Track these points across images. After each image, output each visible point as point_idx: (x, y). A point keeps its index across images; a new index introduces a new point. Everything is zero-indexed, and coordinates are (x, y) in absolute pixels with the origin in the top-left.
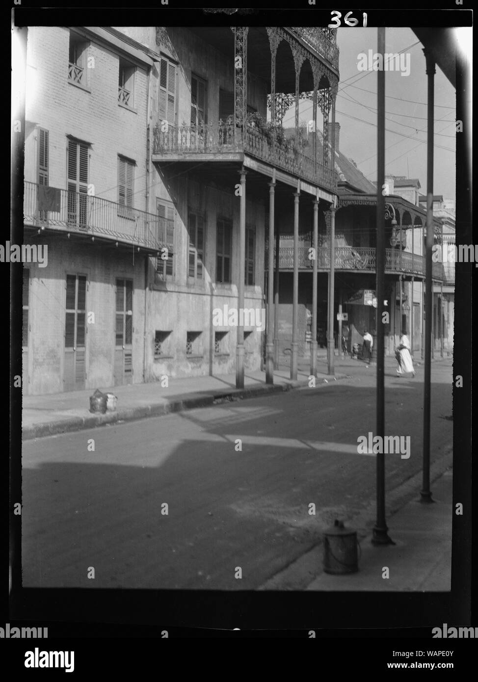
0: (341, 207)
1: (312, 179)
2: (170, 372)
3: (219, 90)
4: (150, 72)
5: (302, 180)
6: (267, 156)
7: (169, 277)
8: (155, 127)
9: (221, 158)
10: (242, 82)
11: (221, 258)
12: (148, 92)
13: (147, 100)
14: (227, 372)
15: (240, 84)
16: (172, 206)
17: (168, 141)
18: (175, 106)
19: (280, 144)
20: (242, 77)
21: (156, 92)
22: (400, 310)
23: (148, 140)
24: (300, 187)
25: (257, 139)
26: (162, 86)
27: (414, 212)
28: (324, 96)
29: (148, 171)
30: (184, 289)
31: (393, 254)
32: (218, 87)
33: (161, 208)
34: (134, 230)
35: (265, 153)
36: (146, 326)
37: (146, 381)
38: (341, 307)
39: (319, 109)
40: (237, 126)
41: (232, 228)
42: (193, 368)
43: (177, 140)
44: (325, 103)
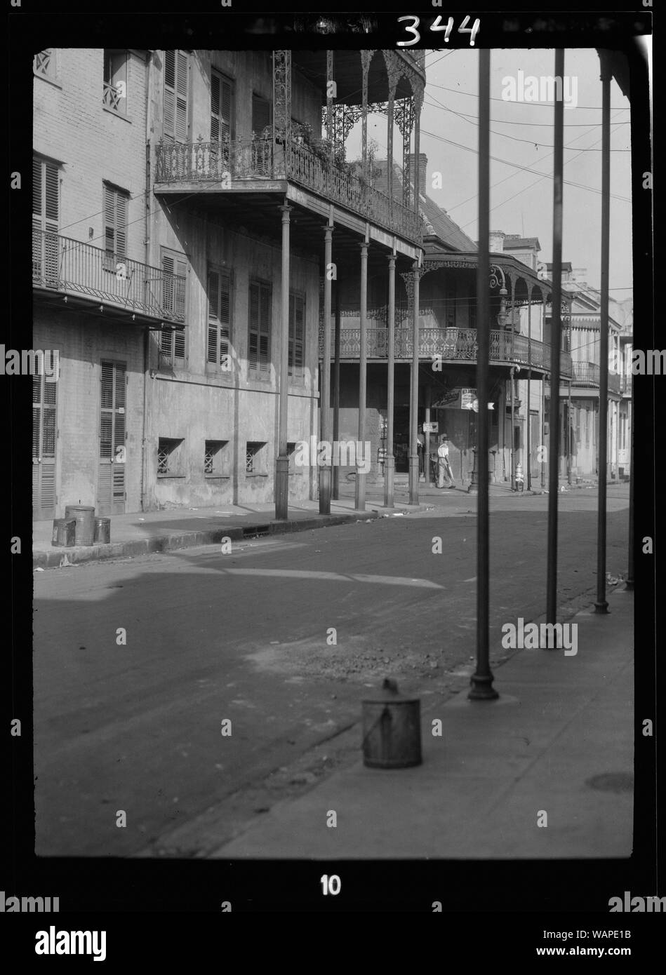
0: (428, 270)
1: (387, 223)
2: (181, 498)
3: (251, 95)
4: (149, 61)
5: (373, 224)
6: (321, 188)
7: (179, 362)
8: (159, 144)
9: (254, 188)
10: (284, 76)
11: (256, 336)
12: (147, 91)
13: (146, 103)
14: (264, 501)
15: (281, 79)
16: (184, 259)
17: (177, 163)
18: (187, 114)
19: (341, 171)
20: (284, 69)
21: (159, 92)
22: (511, 419)
23: (148, 163)
24: (370, 234)
25: (307, 162)
26: (168, 84)
27: (531, 279)
28: (404, 108)
29: (148, 207)
30: (203, 380)
31: (501, 338)
32: (251, 90)
33: (168, 262)
34: (127, 291)
35: (319, 182)
36: (145, 430)
37: (145, 511)
38: (428, 412)
39: (396, 128)
40: (277, 141)
41: (271, 294)
42: (214, 494)
43: (190, 162)
44: (406, 119)
